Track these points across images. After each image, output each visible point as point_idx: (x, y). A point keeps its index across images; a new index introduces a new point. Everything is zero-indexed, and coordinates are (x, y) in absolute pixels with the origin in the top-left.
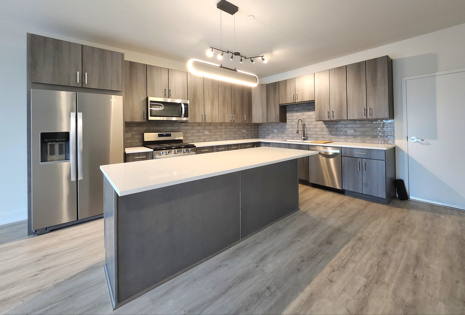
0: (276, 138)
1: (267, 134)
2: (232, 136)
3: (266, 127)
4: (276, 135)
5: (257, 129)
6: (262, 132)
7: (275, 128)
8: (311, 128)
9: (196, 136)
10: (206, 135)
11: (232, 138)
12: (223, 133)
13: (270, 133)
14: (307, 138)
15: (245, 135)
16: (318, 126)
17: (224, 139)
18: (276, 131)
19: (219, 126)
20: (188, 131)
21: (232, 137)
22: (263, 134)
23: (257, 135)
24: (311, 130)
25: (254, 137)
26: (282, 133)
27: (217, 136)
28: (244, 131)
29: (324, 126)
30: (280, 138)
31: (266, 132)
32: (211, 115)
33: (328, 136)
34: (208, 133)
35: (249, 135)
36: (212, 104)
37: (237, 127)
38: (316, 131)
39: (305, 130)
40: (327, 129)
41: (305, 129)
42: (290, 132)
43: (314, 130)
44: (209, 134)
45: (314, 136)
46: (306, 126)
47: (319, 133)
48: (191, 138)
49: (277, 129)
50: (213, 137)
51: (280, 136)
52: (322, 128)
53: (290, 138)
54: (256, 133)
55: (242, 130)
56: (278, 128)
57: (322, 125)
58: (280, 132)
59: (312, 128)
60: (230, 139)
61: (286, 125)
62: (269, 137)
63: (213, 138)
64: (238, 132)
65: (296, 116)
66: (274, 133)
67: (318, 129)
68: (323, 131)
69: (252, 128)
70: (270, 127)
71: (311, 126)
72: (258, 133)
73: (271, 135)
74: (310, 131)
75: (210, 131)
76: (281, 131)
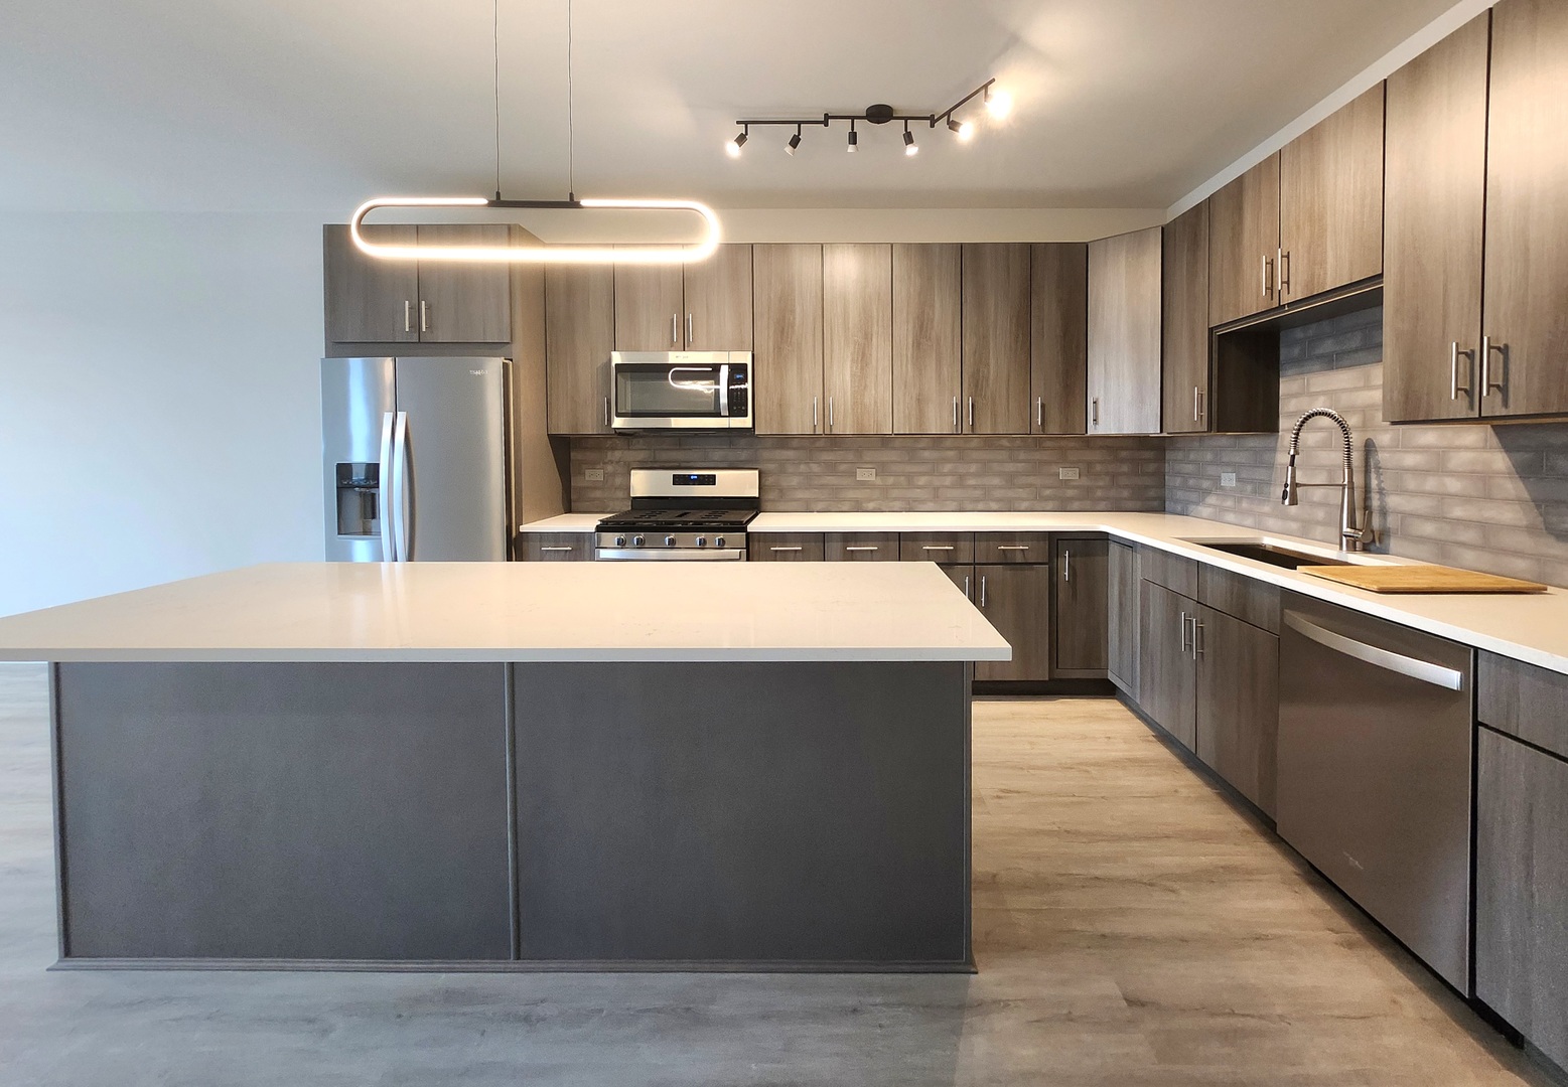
0: (1231, 517)
1: (1193, 496)
2: (998, 493)
3: (1192, 456)
4: (1229, 503)
5: (1152, 467)
6: (1178, 481)
7: (1228, 464)
8: (1407, 470)
9: (822, 487)
10: (863, 485)
11: (994, 505)
12: (948, 481)
13: (1207, 492)
14: (1384, 534)
15: (1070, 493)
16: (1459, 460)
17: (954, 505)
18: (1229, 480)
19: (924, 449)
20: (790, 469)
21: (998, 500)
22: (1180, 494)
23: (1152, 493)
24: (1411, 483)
25: (1130, 504)
26: (1254, 492)
27: (918, 494)
28: (1065, 473)
29: (1500, 461)
30: (1249, 521)
31: (1191, 482)
32: (855, 403)
33: (1524, 542)
34: (873, 478)
35: (1099, 493)
36: (863, 358)
37: (1022, 455)
38: (1443, 496)
39: (1374, 483)
40: (1513, 487)
41: (1373, 476)
43: (1431, 484)
44: (879, 481)
45: (1428, 529)
46: (1383, 457)
47: (1458, 512)
48: (800, 495)
49: (1236, 467)
50: (895, 493)
51: (1248, 511)
52: (1483, 478)
53: (1294, 526)
54: (1147, 487)
55: (1054, 469)
56: (1241, 465)
57: (1486, 455)
58: (1249, 488)
59: (1414, 471)
60: (980, 506)
61: (1274, 450)
62: (1206, 511)
63: (895, 499)
64: (1031, 480)
65: (1324, 393)
66: (1222, 488)
67: (1453, 485)
68: (1488, 497)
69: (1122, 461)
70: (1209, 456)
71: (1410, 460)
72: (1163, 485)
73: (1212, 500)
74: (1402, 491)
75: (882, 469)
76: (1252, 481)
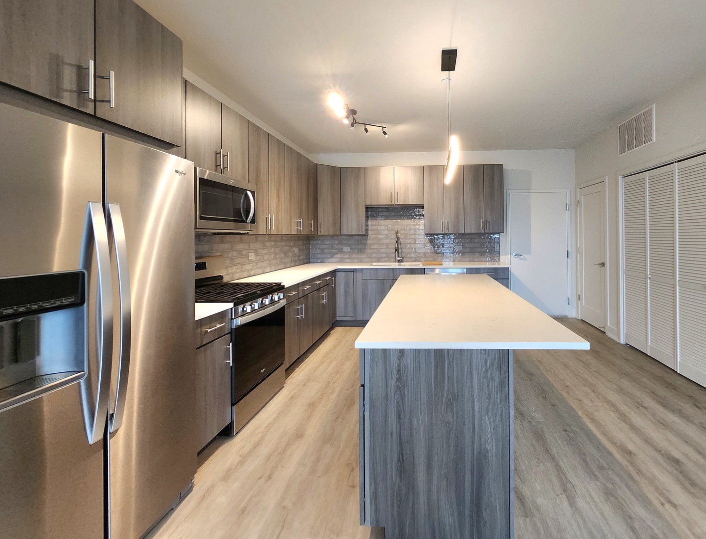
0: (347, 260)
1: (328, 256)
2: (283, 261)
3: (326, 242)
4: (347, 256)
5: (308, 246)
6: (319, 251)
7: (346, 244)
8: (408, 243)
12: (272, 256)
13: (335, 254)
14: (404, 258)
15: (296, 258)
20: (226, 255)
21: (283, 264)
22: (320, 256)
24: (408, 246)
25: (305, 261)
26: (359, 252)
27: (265, 264)
28: (296, 250)
31: (326, 251)
32: (277, 218)
34: (253, 258)
35: (301, 257)
36: (278, 196)
37: (288, 244)
39: (399, 247)
40: (429, 245)
42: (375, 251)
46: (401, 240)
48: (230, 270)
49: (349, 245)
50: (259, 265)
51: (356, 258)
53: (375, 260)
54: (307, 254)
55: (293, 249)
56: (352, 244)
58: (356, 251)
60: (280, 267)
61: (367, 240)
62: (335, 260)
63: (260, 268)
64: (290, 254)
65: (384, 225)
66: (344, 252)
69: (304, 244)
70: (336, 242)
73: (338, 256)
75: (256, 252)
76: (358, 249)
